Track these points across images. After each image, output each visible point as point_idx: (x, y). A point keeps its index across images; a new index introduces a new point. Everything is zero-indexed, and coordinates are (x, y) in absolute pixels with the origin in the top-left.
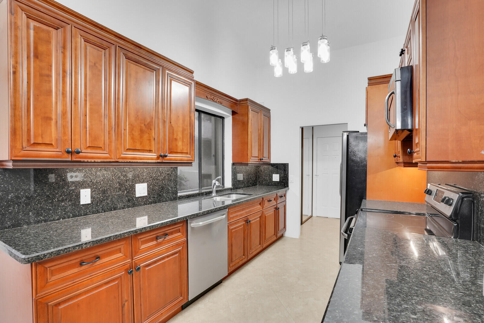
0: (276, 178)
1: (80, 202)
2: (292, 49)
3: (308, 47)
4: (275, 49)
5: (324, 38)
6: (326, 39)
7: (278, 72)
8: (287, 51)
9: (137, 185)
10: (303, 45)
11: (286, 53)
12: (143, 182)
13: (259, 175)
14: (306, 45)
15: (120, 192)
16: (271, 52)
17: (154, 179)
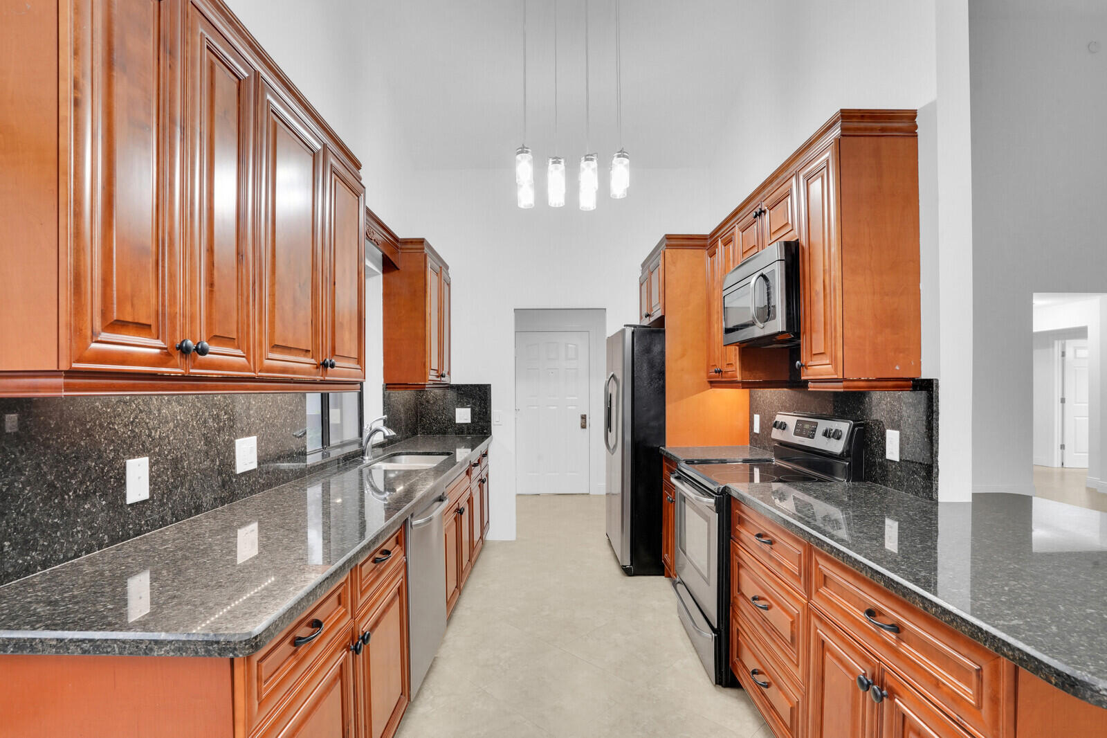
0: (463, 415)
1: (124, 497)
2: (562, 160)
3: (594, 164)
4: (527, 152)
5: (624, 156)
6: (627, 157)
7: (526, 198)
8: (554, 163)
9: (238, 442)
10: (586, 160)
11: (551, 167)
12: (249, 434)
13: (421, 412)
14: (592, 160)
15: (207, 463)
16: (519, 157)
17: (267, 426)
